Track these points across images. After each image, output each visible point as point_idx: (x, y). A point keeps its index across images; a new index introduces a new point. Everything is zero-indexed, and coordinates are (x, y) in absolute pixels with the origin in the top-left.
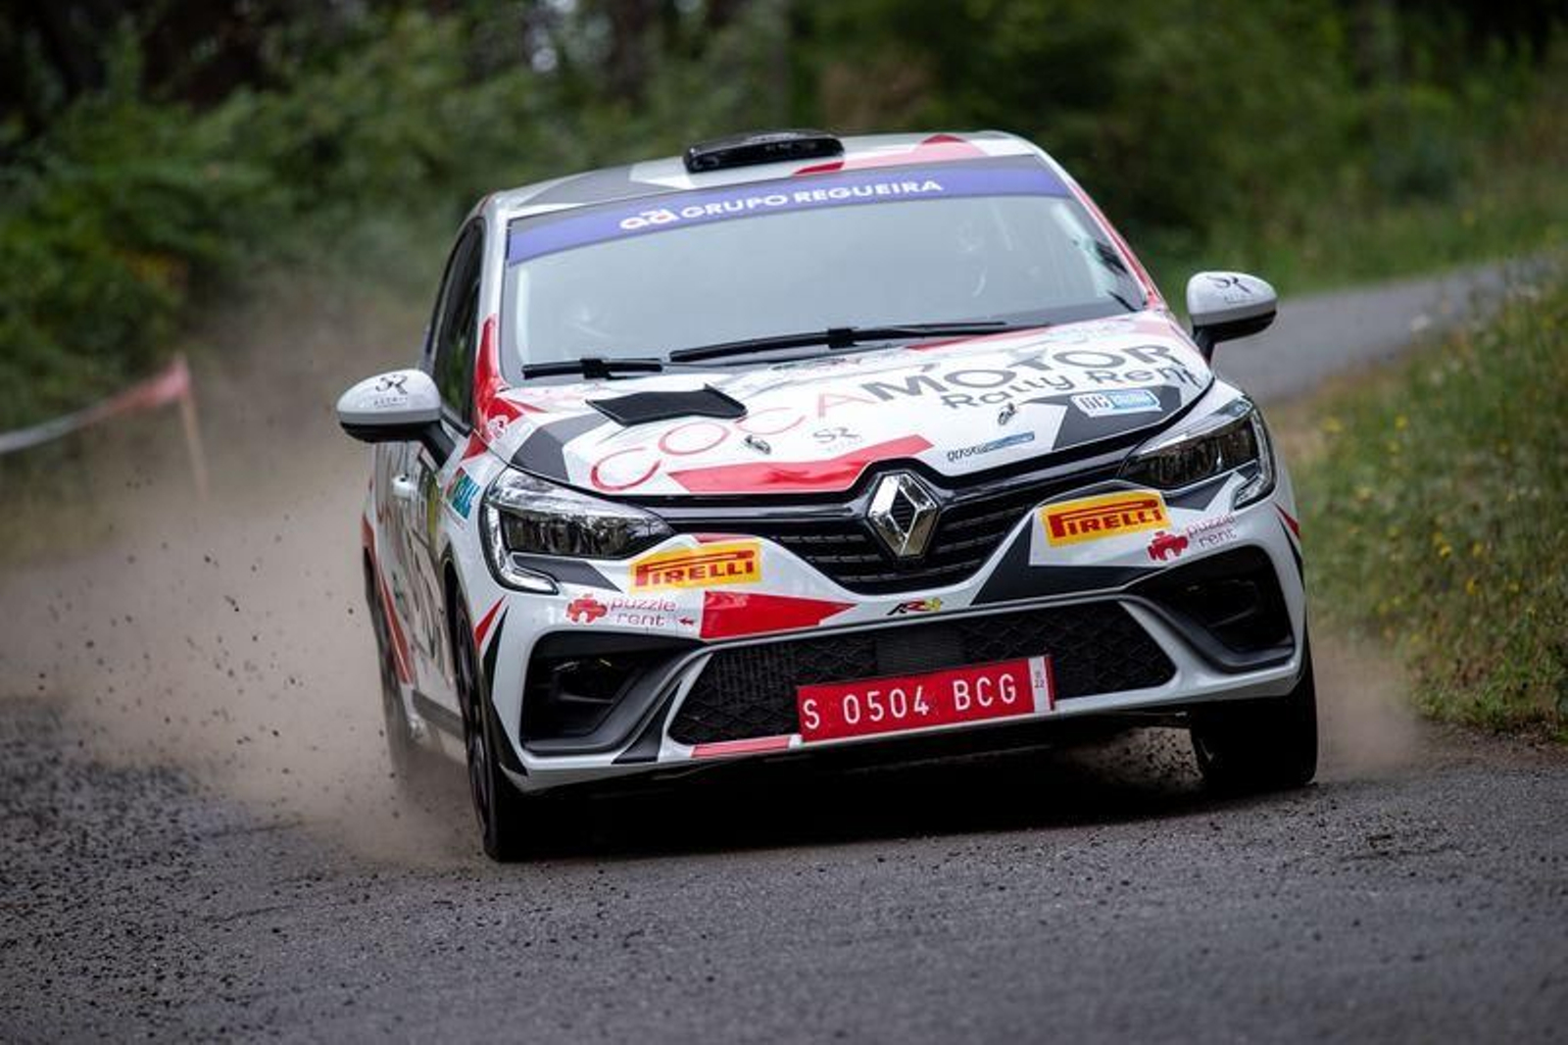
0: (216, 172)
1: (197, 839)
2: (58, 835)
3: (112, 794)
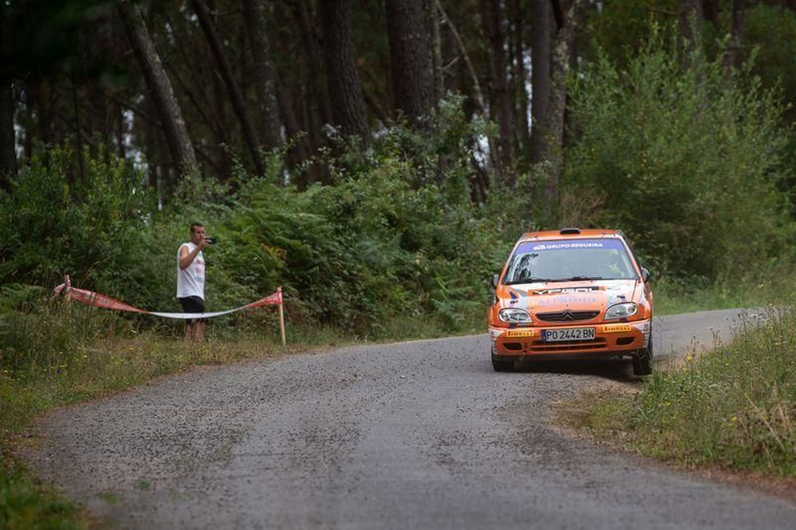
0: (303, 215)
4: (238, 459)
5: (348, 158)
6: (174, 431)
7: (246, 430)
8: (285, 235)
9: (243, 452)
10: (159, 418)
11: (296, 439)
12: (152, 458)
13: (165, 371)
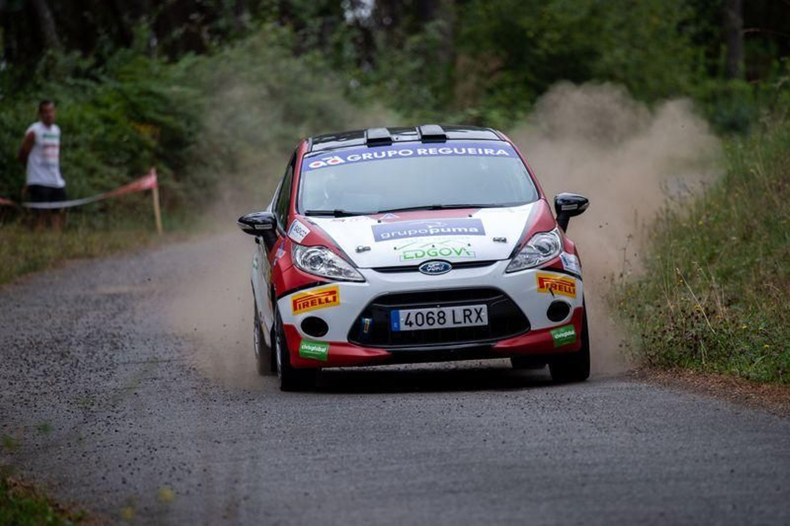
0: (175, 89)
1: (118, 364)
2: (68, 360)
3: (91, 348)
4: (121, 368)
5: (222, 23)
6: (48, 336)
7: (128, 334)
8: (157, 111)
9: (127, 360)
10: (32, 322)
11: (183, 343)
12: (29, 369)
13: (34, 266)
